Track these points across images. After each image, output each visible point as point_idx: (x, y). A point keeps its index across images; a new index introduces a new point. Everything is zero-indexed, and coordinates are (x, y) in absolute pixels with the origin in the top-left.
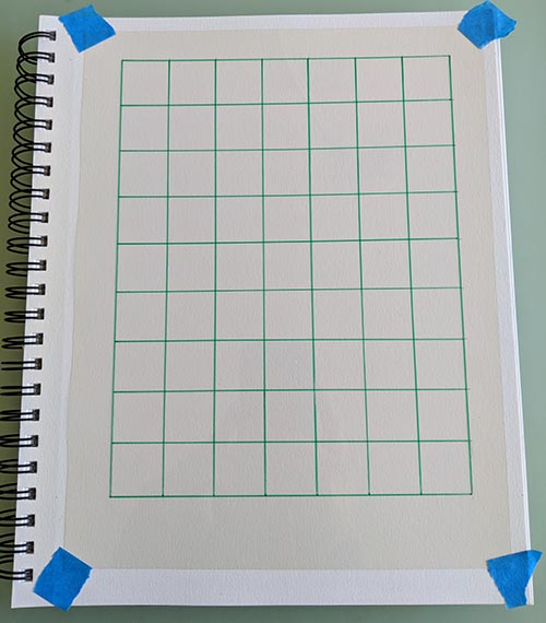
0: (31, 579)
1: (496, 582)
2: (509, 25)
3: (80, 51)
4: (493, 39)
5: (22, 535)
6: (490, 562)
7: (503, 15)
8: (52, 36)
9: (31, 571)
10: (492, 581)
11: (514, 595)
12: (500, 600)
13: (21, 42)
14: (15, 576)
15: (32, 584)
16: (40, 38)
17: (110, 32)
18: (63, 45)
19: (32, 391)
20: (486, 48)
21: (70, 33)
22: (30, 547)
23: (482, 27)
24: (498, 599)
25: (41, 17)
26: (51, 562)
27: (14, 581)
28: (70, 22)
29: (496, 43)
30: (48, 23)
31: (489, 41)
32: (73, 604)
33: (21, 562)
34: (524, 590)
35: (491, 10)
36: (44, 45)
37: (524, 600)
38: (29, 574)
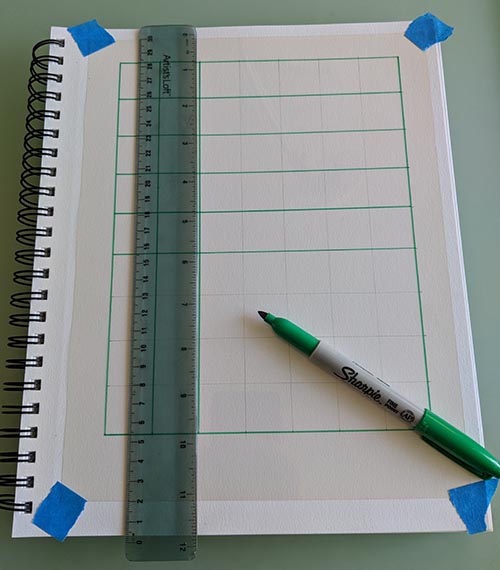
0: (30, 512)
1: (459, 510)
2: (448, 31)
3: (85, 55)
4: (435, 42)
5: (23, 470)
6: (451, 491)
7: (443, 24)
8: (62, 43)
9: (31, 503)
10: (454, 509)
11: (475, 522)
12: (462, 527)
13: (35, 49)
14: (16, 507)
15: (31, 516)
16: (51, 46)
17: (110, 40)
18: (71, 50)
19: (36, 340)
20: (428, 50)
21: (76, 41)
22: (31, 482)
23: (424, 33)
24: (460, 526)
25: (53, 28)
26: (49, 495)
27: (15, 513)
28: (77, 33)
29: (437, 46)
30: (58, 32)
31: (431, 44)
32: (68, 535)
33: (22, 495)
34: (484, 517)
35: (432, 20)
36: (54, 50)
37: (484, 527)
38: (29, 507)
